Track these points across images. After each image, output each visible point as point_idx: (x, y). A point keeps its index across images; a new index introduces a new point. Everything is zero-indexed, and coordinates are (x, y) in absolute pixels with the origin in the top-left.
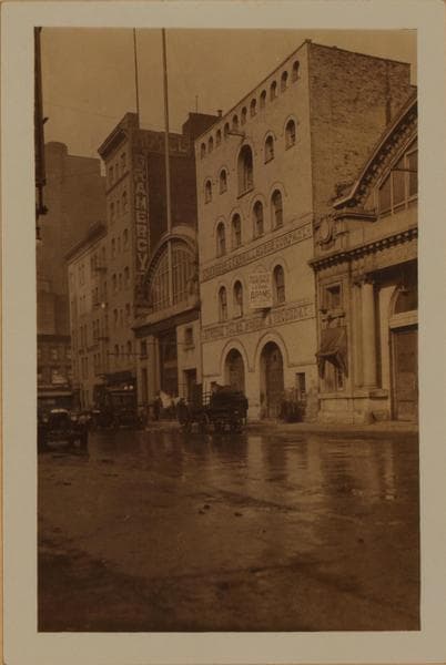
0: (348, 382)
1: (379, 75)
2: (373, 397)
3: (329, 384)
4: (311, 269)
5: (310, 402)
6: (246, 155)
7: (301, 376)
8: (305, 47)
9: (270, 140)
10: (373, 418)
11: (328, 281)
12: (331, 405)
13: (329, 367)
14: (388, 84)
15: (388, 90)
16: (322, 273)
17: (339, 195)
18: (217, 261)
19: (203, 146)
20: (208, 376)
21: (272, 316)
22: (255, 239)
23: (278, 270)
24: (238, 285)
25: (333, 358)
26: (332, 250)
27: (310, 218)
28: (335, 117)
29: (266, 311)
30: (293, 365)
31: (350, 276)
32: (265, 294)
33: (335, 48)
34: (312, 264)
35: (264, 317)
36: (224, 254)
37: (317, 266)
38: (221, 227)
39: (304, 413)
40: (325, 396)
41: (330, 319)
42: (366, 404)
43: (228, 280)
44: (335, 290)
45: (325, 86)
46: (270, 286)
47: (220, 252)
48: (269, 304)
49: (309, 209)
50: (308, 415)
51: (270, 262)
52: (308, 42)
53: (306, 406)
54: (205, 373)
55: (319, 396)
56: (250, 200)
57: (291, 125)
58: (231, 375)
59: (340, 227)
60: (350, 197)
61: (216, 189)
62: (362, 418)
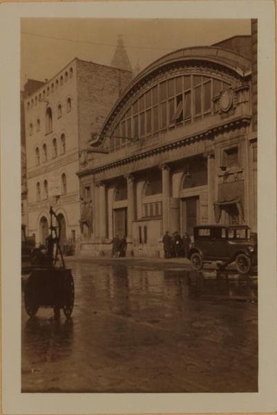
0: (93, 235)
1: (115, 77)
2: (103, 243)
3: (85, 236)
4: (77, 177)
5: (77, 245)
6: (49, 112)
7: (74, 231)
8: (75, 61)
9: (60, 107)
10: (103, 254)
11: (84, 183)
12: (86, 247)
13: (85, 227)
14: (120, 82)
15: (120, 85)
16: (83, 179)
17: (93, 139)
18: (36, 168)
19: (29, 103)
20: (31, 231)
21: (61, 200)
22: (54, 158)
23: (64, 175)
24: (46, 182)
25: (86, 222)
26: (87, 167)
27: (77, 150)
28: (91, 98)
29: (58, 197)
30: (70, 226)
31: (94, 182)
32: (57, 188)
33: (91, 63)
34: (77, 174)
35: (57, 200)
36: (39, 164)
37: (81, 175)
38: (37, 149)
39: (74, 251)
40: (83, 242)
41: (85, 203)
42: (101, 247)
43: (41, 179)
44: (88, 188)
45: (85, 82)
46: (60, 183)
47: (37, 163)
48: (59, 193)
49: (77, 146)
50: (76, 252)
51: (60, 171)
52: (76, 59)
53: (75, 247)
54: (30, 229)
55: (81, 242)
56: (51, 137)
57: (69, 100)
58: (43, 231)
59: (90, 156)
60: (96, 140)
61: (35, 128)
62: (98, 253)
